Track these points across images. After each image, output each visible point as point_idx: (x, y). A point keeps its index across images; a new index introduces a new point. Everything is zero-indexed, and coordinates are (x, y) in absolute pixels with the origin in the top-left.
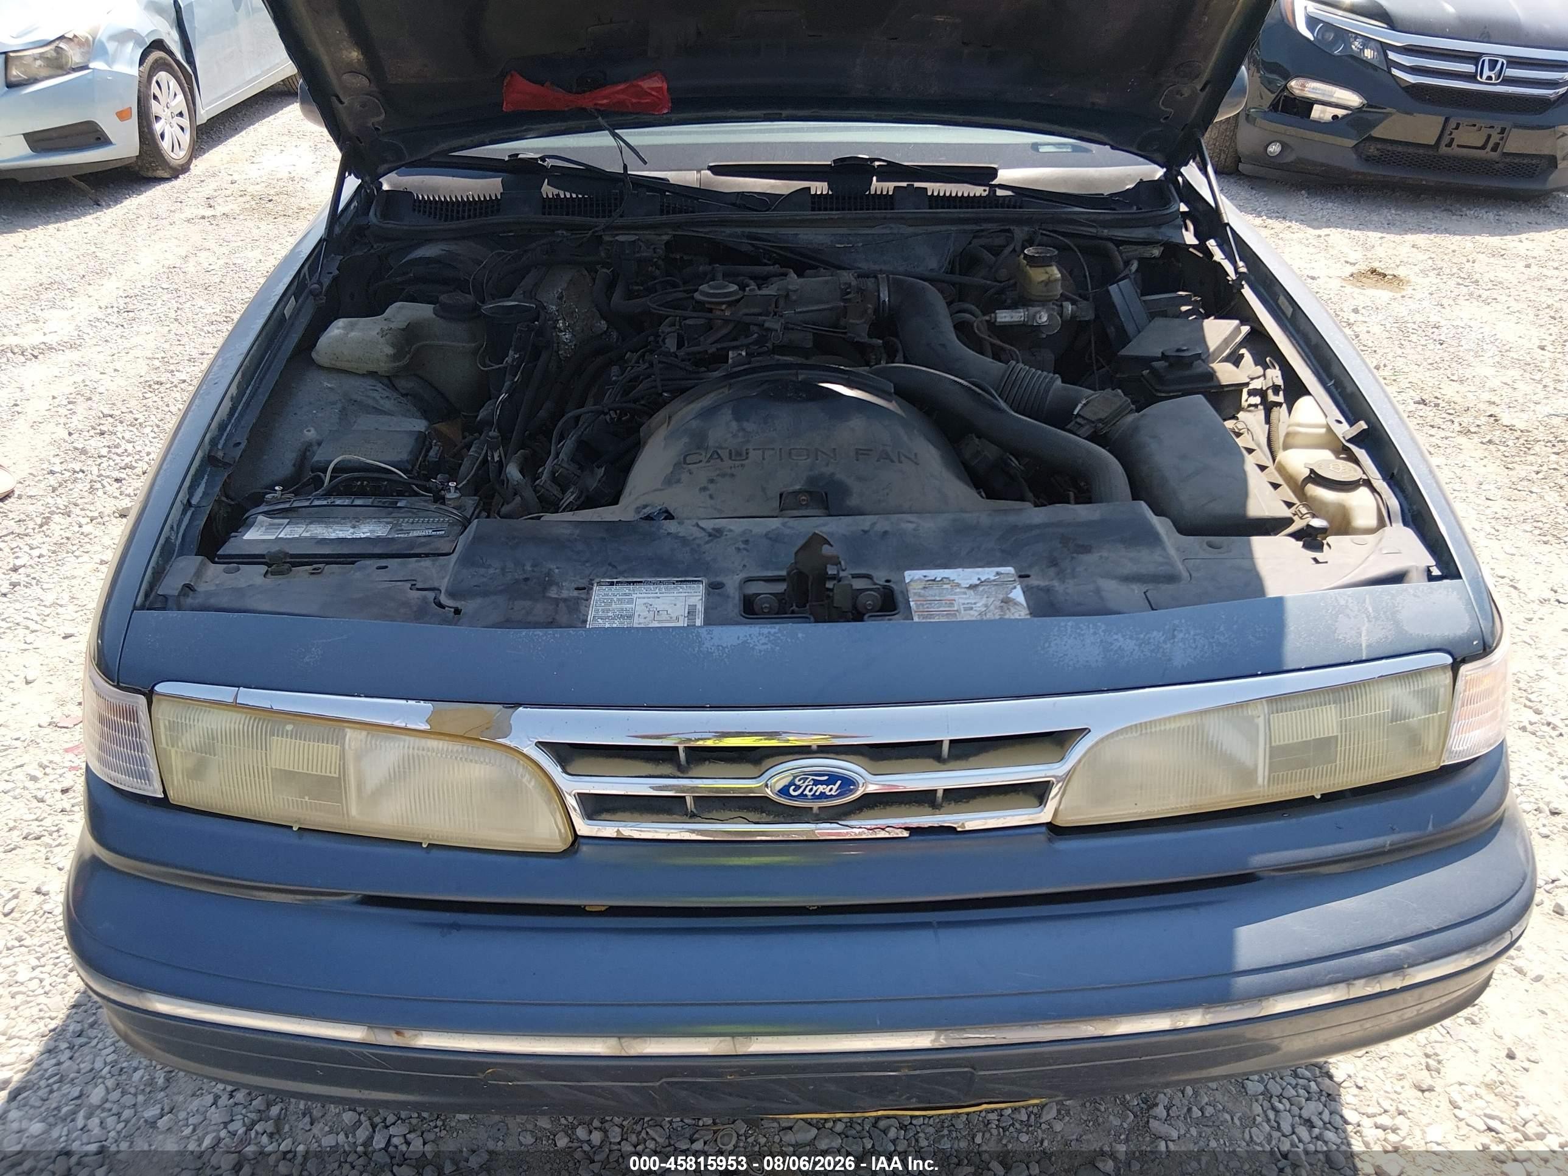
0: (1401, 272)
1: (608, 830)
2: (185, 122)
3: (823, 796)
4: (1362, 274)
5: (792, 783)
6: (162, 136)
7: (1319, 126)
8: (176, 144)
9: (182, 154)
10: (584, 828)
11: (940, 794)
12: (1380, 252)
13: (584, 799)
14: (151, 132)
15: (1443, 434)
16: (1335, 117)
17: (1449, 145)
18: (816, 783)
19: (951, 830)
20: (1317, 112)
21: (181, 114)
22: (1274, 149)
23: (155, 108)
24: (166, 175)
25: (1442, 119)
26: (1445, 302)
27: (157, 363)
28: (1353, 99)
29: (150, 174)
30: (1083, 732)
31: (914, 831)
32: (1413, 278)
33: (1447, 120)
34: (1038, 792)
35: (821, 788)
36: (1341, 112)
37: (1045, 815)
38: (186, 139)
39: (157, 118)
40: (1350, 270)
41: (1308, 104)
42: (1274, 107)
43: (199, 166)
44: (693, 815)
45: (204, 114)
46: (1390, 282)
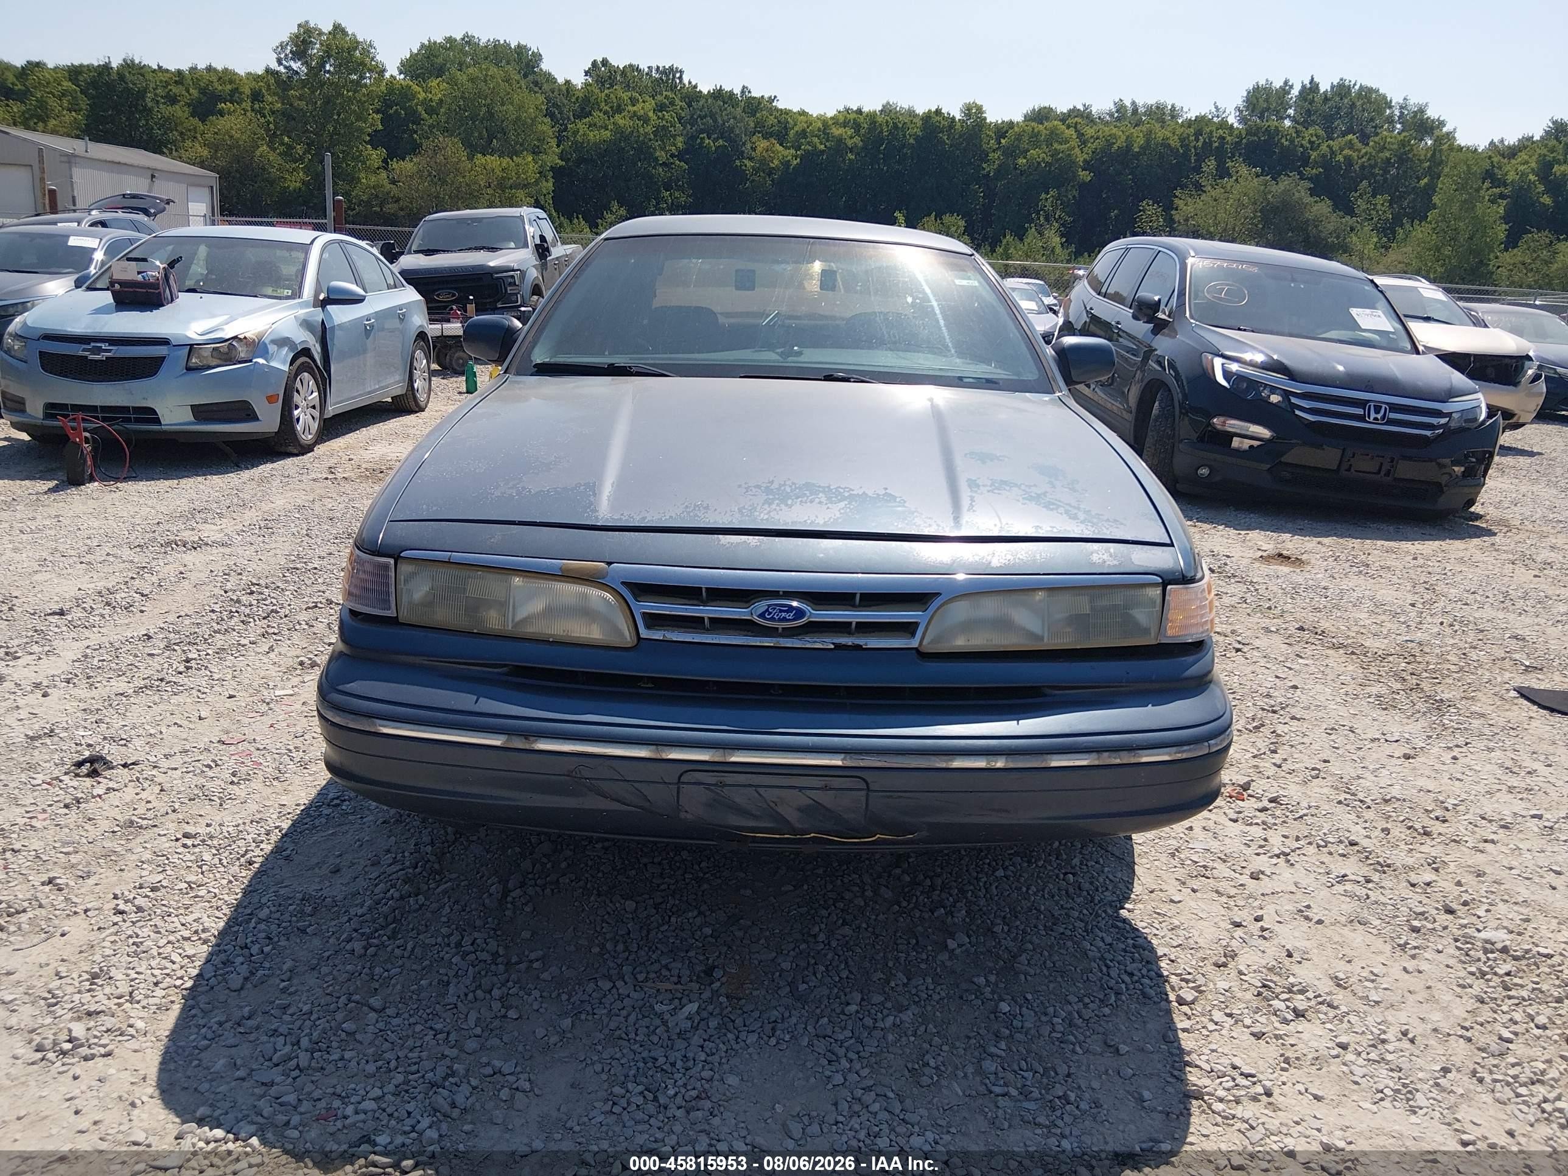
0: (1304, 557)
1: (657, 635)
2: (317, 414)
3: (784, 620)
4: (1269, 556)
5: (767, 610)
6: (298, 420)
7: (1237, 451)
8: (307, 429)
9: (310, 437)
10: (644, 633)
11: (854, 625)
12: (1290, 545)
13: (645, 615)
14: (291, 414)
15: (1314, 647)
16: (1251, 447)
17: (1349, 470)
18: (781, 611)
19: (858, 647)
20: (1236, 443)
21: (314, 407)
22: (1204, 471)
23: (297, 398)
24: (295, 451)
25: (1339, 452)
26: (1336, 575)
27: (293, 558)
28: (1264, 432)
29: (283, 449)
30: (938, 594)
31: (838, 647)
32: (1313, 561)
33: (1344, 450)
34: (909, 629)
35: (783, 614)
36: (1256, 443)
37: (914, 643)
38: (315, 426)
39: (297, 407)
40: (1260, 553)
41: (1230, 436)
42: (1201, 439)
43: (321, 449)
44: (708, 630)
45: (331, 410)
46: (1293, 562)
